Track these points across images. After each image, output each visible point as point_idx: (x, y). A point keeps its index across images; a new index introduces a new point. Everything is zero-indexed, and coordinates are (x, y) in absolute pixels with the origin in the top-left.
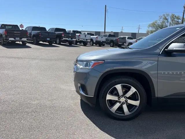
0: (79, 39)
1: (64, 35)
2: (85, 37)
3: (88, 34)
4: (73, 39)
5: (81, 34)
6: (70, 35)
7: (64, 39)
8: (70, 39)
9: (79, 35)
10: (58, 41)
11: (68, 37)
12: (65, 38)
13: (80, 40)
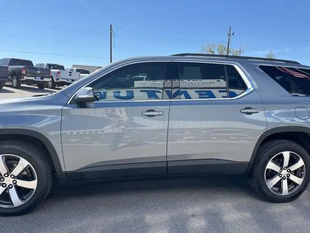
0: (57, 79)
1: (26, 72)
2: (70, 75)
3: (78, 70)
4: (46, 80)
5: (61, 71)
6: (39, 72)
7: (26, 78)
8: (38, 79)
9: (59, 73)
10: (15, 81)
11: (35, 75)
12: (27, 76)
13: (60, 80)
